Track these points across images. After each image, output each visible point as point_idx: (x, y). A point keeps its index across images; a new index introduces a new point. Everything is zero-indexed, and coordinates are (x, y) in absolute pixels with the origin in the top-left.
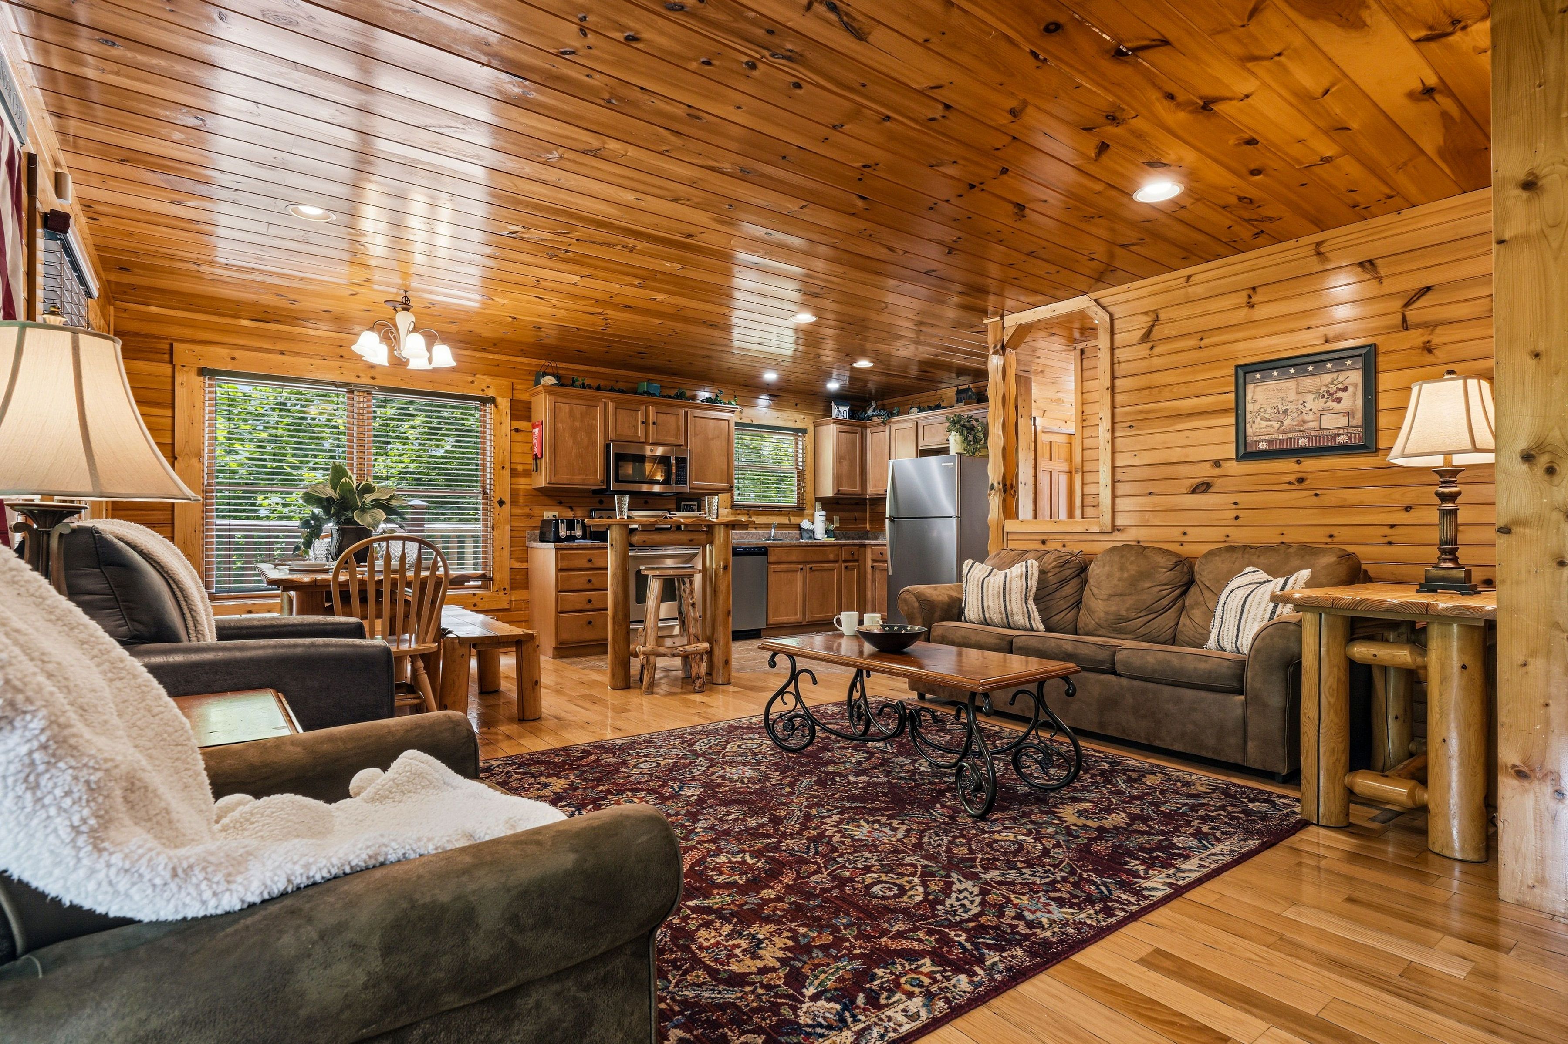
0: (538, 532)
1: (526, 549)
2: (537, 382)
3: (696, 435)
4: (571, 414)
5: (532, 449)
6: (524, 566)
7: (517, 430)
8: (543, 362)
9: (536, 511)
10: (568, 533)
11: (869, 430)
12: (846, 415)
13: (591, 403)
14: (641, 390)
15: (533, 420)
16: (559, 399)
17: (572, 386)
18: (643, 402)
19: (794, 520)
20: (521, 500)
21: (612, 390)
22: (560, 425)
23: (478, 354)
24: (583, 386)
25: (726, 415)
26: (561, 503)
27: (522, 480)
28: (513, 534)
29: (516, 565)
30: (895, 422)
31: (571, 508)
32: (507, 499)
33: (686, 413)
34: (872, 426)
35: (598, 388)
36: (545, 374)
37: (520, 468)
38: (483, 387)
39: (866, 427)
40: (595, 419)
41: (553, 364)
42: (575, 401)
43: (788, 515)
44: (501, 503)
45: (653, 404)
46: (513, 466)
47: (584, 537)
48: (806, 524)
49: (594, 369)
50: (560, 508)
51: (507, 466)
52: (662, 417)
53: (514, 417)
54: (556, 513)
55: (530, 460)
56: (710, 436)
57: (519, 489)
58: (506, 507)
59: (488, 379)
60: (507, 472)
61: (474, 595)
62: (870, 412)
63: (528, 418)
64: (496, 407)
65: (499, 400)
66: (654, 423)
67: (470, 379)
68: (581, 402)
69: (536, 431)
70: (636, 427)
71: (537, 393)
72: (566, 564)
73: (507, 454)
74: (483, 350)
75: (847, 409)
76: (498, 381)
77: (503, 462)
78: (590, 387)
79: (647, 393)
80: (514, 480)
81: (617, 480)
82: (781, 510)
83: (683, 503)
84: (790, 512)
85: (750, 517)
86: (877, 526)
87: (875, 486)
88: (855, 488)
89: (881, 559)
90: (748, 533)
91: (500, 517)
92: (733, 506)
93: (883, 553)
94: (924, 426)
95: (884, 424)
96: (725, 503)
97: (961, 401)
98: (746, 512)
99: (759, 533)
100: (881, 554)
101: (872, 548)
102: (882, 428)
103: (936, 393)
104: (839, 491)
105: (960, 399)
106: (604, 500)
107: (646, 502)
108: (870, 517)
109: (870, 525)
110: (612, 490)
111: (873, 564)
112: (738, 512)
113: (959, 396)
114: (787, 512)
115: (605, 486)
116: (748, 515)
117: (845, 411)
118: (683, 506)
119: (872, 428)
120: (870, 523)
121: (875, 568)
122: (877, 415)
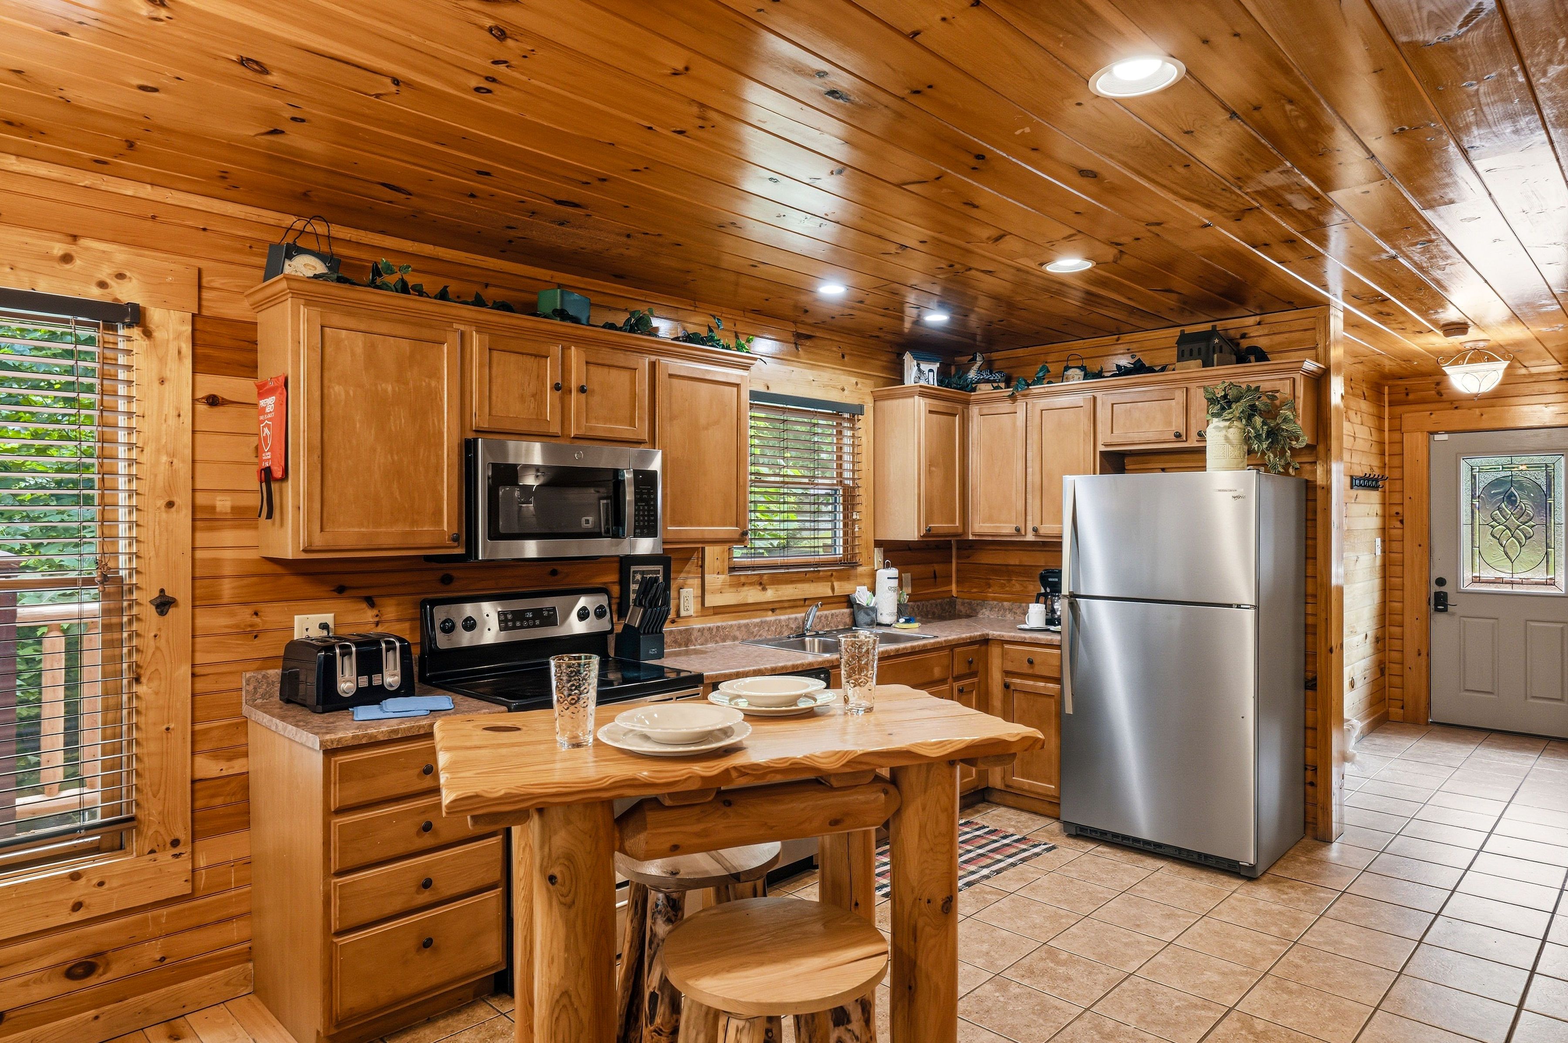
0: (275, 673)
1: (243, 725)
2: (273, 270)
3: (672, 418)
4: (371, 359)
5: (258, 450)
6: (237, 766)
7: (213, 401)
8: (289, 220)
9: (272, 614)
10: (364, 681)
11: (974, 410)
12: (932, 380)
13: (426, 333)
14: (545, 307)
15: (264, 374)
16: (336, 319)
17: (373, 284)
18: (556, 337)
19: (841, 588)
20: (227, 589)
21: (479, 302)
22: (337, 390)
23: (87, 179)
24: (404, 288)
25: (733, 374)
26: (341, 590)
27: (228, 537)
28: (200, 686)
29: (209, 768)
30: (1040, 395)
31: (370, 602)
32: (182, 592)
33: (653, 365)
34: (979, 402)
35: (443, 295)
36: (292, 251)
37: (223, 504)
38: (105, 273)
39: (967, 403)
40: (435, 373)
41: (320, 228)
42: (383, 327)
43: (829, 578)
44: (164, 604)
45: (579, 341)
46: (202, 499)
47: (406, 689)
48: (862, 596)
49: (428, 249)
50: (342, 604)
51: (183, 500)
52: (598, 373)
53: (199, 364)
54: (328, 618)
55: (254, 483)
56: (703, 421)
57: (217, 562)
58: (181, 614)
59: (120, 254)
60: (183, 517)
61: (75, 877)
62: (972, 374)
63: (250, 369)
64: (148, 333)
65: (156, 315)
66: (582, 390)
67: (59, 249)
68: (400, 330)
69: (269, 403)
70: (538, 396)
71: (273, 300)
72: (355, 792)
73: (184, 469)
74: (100, 165)
75: (935, 367)
76: (151, 260)
77: (170, 487)
78: (420, 291)
79: (562, 314)
80: (203, 538)
81: (494, 534)
82: (819, 571)
83: (633, 568)
84: (834, 573)
85: (764, 589)
86: (975, 590)
87: (990, 519)
88: (954, 522)
89: (1030, 671)
90: (762, 622)
91: (162, 643)
92: (732, 569)
93: (1037, 660)
94: (1113, 404)
95: (1013, 398)
96: (717, 563)
97: (1191, 356)
98: (756, 578)
99: (780, 621)
100: (1031, 662)
101: (1006, 646)
102: (1006, 406)
103: (1118, 340)
104: (929, 530)
105: (1187, 353)
106: (455, 574)
107: (554, 573)
108: (958, 571)
109: (957, 586)
110: (480, 558)
111: (1008, 680)
112: (743, 579)
113: (1186, 348)
114: (830, 573)
115: (462, 548)
116: (761, 584)
117: (931, 370)
118: (634, 577)
119: (983, 406)
120: (958, 582)
121: (1012, 688)
122: (988, 381)
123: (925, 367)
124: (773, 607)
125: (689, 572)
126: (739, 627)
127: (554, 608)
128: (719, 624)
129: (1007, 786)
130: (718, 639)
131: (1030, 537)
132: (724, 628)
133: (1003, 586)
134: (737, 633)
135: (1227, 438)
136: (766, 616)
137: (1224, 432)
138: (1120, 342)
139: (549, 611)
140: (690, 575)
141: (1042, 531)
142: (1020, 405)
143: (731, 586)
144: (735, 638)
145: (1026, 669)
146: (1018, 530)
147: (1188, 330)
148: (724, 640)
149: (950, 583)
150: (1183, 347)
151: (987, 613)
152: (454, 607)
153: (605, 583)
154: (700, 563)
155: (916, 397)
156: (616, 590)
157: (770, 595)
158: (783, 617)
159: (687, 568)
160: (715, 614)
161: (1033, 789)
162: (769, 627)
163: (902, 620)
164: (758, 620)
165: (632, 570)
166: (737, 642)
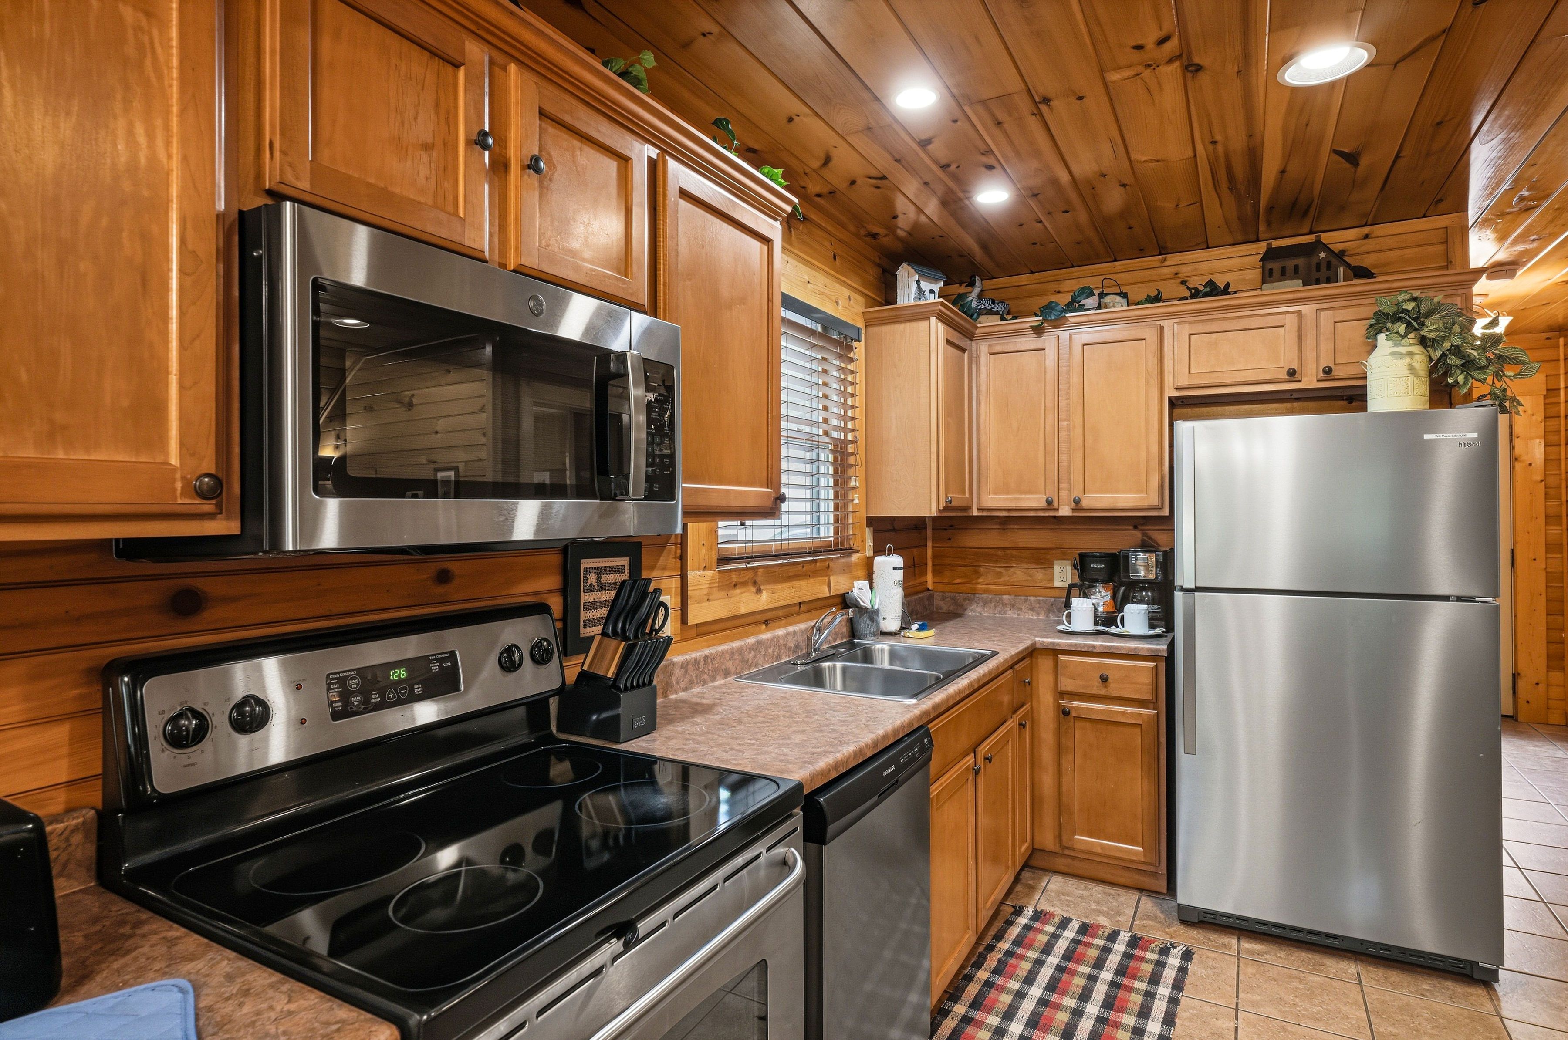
3: (683, 275)
19: (838, 583)
33: (653, 164)
34: (993, 336)
39: (975, 337)
43: (824, 570)
45: (525, 59)
48: (861, 593)
52: (561, 145)
66: (533, 166)
70: (437, 153)
75: (936, 286)
83: (586, 563)
84: (830, 564)
85: (759, 591)
86: (958, 581)
87: (1006, 489)
88: (964, 493)
89: (1103, 692)
90: (756, 642)
92: (724, 560)
93: (1112, 675)
94: (1190, 335)
95: (1038, 330)
96: (704, 552)
97: (1284, 275)
98: (749, 575)
99: (778, 637)
100: (1104, 679)
101: (1062, 658)
102: (1031, 341)
103: (1165, 260)
104: (950, 502)
105: (1276, 273)
106: (209, 586)
107: (444, 577)
108: (934, 557)
109: (934, 576)
110: (289, 546)
111: (1065, 703)
112: (735, 577)
113: (1276, 266)
114: (823, 564)
115: (229, 518)
116: (755, 583)
117: (932, 291)
118: (586, 579)
119: (993, 342)
120: (933, 571)
121: (1073, 714)
122: (990, 312)
123: (926, 286)
124: (766, 618)
125: (664, 568)
126: (732, 653)
127: (453, 653)
128: (707, 652)
129: (1064, 848)
130: (705, 677)
131: (1065, 511)
132: (713, 657)
133: (999, 575)
134: (730, 664)
135: (1411, 368)
136: (760, 632)
137: (1408, 360)
138: (1167, 263)
139: (441, 661)
140: (667, 573)
141: (1085, 503)
142: (1049, 339)
143: (721, 588)
144: (727, 674)
145: (1096, 688)
146: (1049, 502)
147: (1276, 244)
148: (713, 679)
149: (924, 573)
150: (1270, 265)
151: (979, 609)
152: (202, 675)
153: (536, 594)
154: (679, 551)
155: (933, 320)
156: (555, 603)
157: (765, 600)
158: (781, 632)
159: (661, 562)
160: (699, 635)
161: (1108, 853)
162: (766, 650)
163: (915, 626)
164: (751, 640)
165: (583, 566)
166: (730, 679)
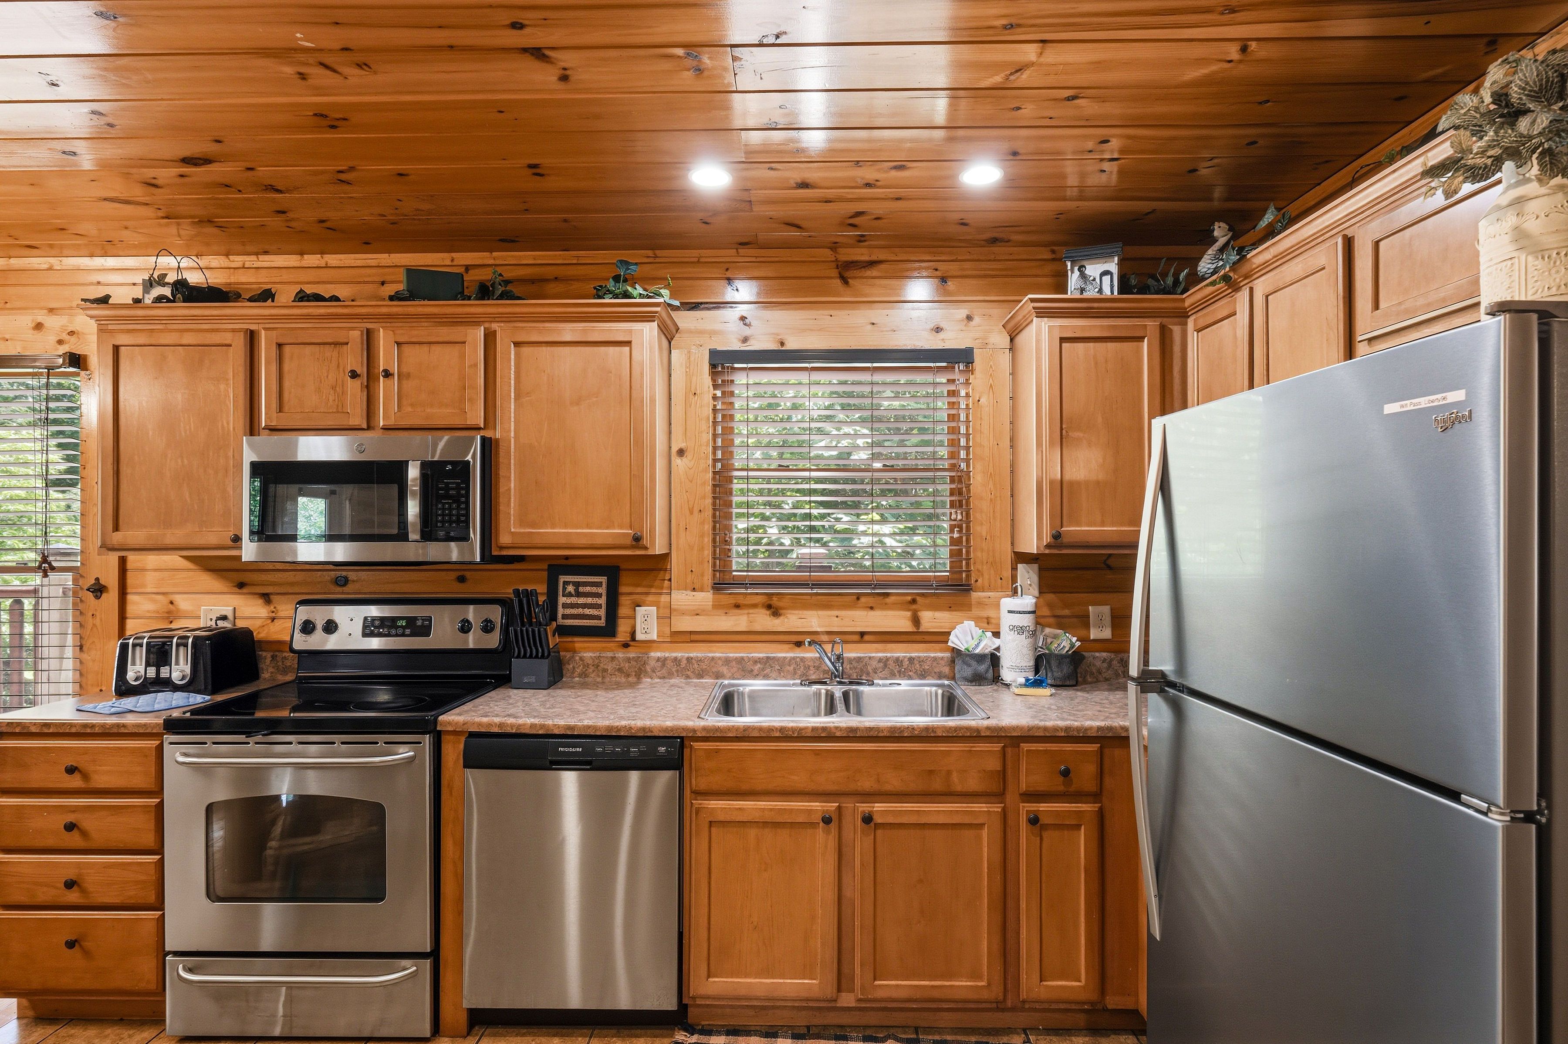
3: (522, 395)
4: (160, 370)
10: (152, 672)
11: (1185, 323)
13: (211, 339)
19: (930, 621)
20: (150, 580)
22: (131, 402)
26: (241, 585)
31: (266, 598)
32: (111, 579)
39: (1175, 313)
40: (224, 378)
43: (908, 605)
44: (98, 590)
50: (240, 599)
54: (228, 611)
56: (571, 393)
58: (111, 598)
68: (186, 338)
82: (888, 595)
83: (563, 578)
84: (918, 599)
85: (776, 614)
90: (768, 658)
91: (97, 621)
94: (1376, 243)
96: (692, 577)
98: (760, 599)
102: (1226, 304)
104: (1059, 536)
112: (739, 599)
114: (909, 598)
116: (772, 607)
118: (564, 589)
119: (1200, 314)
124: (795, 639)
125: (650, 586)
127: (435, 617)
130: (690, 673)
132: (700, 661)
134: (724, 670)
139: (424, 620)
140: (650, 591)
142: (1242, 296)
143: (716, 607)
154: (668, 575)
155: (1036, 320)
157: (787, 622)
159: (647, 581)
160: (687, 641)
